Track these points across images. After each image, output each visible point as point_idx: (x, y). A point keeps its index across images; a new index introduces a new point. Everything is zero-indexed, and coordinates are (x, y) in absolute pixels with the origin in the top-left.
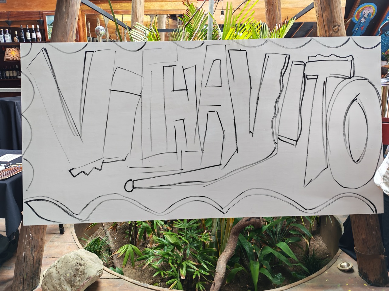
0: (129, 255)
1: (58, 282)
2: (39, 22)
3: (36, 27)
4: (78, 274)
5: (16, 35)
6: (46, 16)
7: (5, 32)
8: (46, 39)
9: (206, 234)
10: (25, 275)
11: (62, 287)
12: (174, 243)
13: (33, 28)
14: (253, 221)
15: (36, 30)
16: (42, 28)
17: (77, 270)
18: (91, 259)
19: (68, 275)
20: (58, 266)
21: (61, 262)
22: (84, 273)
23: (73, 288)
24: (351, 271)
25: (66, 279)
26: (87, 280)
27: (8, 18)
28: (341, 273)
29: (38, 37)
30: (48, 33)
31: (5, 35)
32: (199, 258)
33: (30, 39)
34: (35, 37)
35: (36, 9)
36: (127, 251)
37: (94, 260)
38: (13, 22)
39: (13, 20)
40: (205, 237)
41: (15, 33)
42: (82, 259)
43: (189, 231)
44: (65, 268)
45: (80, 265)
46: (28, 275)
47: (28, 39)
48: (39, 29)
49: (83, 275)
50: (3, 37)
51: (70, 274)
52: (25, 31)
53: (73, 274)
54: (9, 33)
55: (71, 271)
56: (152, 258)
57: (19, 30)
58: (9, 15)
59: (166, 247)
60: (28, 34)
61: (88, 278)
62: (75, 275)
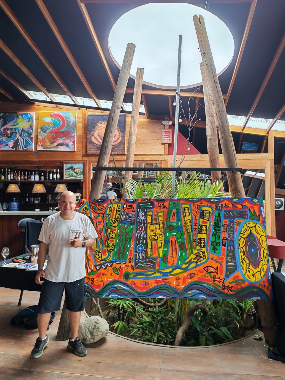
0: (121, 328)
1: (84, 331)
2: (59, 168)
3: (57, 171)
4: (95, 328)
5: (42, 176)
6: (65, 164)
7: (35, 174)
8: (63, 179)
9: (170, 314)
10: (65, 329)
11: (86, 335)
12: (150, 321)
13: (55, 171)
14: (200, 307)
15: (57, 173)
16: (61, 171)
17: (95, 326)
18: (103, 322)
19: (90, 328)
20: (85, 323)
21: (87, 321)
22: (98, 328)
23: (92, 336)
24: (260, 339)
25: (89, 330)
26: (100, 333)
27: (39, 165)
28: (254, 340)
29: (58, 177)
30: (65, 174)
31: (35, 176)
32: (165, 331)
33: (52, 178)
34: (56, 177)
35: (58, 159)
36: (120, 325)
37: (104, 323)
38: (41, 167)
39: (42, 166)
40: (170, 317)
41: (42, 174)
42: (98, 321)
43: (160, 314)
44: (88, 324)
45: (97, 323)
46: (67, 329)
47: (51, 178)
48: (59, 172)
49: (98, 330)
50: (33, 177)
51: (91, 327)
52: (49, 173)
53: (93, 327)
54: (38, 174)
55: (92, 326)
56: (135, 330)
57: (45, 172)
58: (39, 162)
59: (144, 324)
60: (51, 175)
61: (100, 332)
62: (94, 329)
